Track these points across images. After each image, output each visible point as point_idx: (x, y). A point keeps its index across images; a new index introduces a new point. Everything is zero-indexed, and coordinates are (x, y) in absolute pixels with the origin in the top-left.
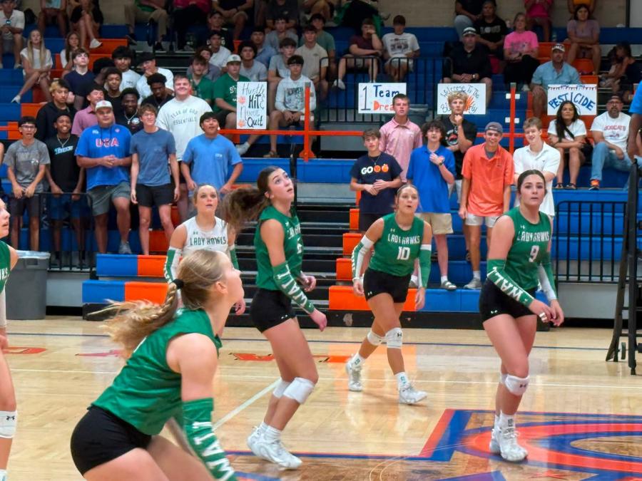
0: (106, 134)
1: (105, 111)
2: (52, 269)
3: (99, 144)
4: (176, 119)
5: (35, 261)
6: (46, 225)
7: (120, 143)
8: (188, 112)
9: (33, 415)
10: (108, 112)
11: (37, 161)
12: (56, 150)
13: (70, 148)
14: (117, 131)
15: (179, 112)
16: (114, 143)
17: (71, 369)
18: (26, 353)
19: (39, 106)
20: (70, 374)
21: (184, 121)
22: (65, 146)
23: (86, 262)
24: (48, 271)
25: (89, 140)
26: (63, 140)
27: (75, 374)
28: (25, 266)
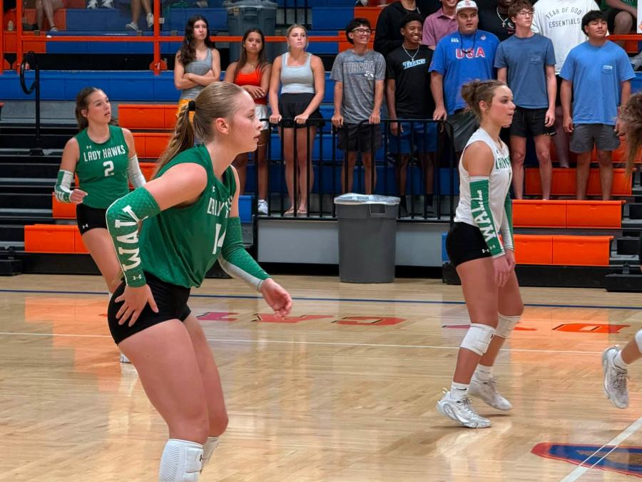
0: (468, 42)
1: (469, 13)
2: (402, 218)
3: (460, 56)
4: (552, 19)
5: (382, 208)
6: (391, 161)
7: (486, 53)
8: (569, 10)
9: (406, 401)
10: (473, 15)
11: (372, 75)
12: (404, 64)
13: (422, 61)
14: (484, 38)
15: (558, 11)
16: (480, 53)
17: (440, 345)
18: (378, 324)
19: (379, 9)
20: (441, 351)
21: (564, 23)
22: (415, 59)
23: (433, 208)
24: (398, 221)
25: (447, 51)
26: (412, 52)
27: (448, 350)
28: (369, 214)
